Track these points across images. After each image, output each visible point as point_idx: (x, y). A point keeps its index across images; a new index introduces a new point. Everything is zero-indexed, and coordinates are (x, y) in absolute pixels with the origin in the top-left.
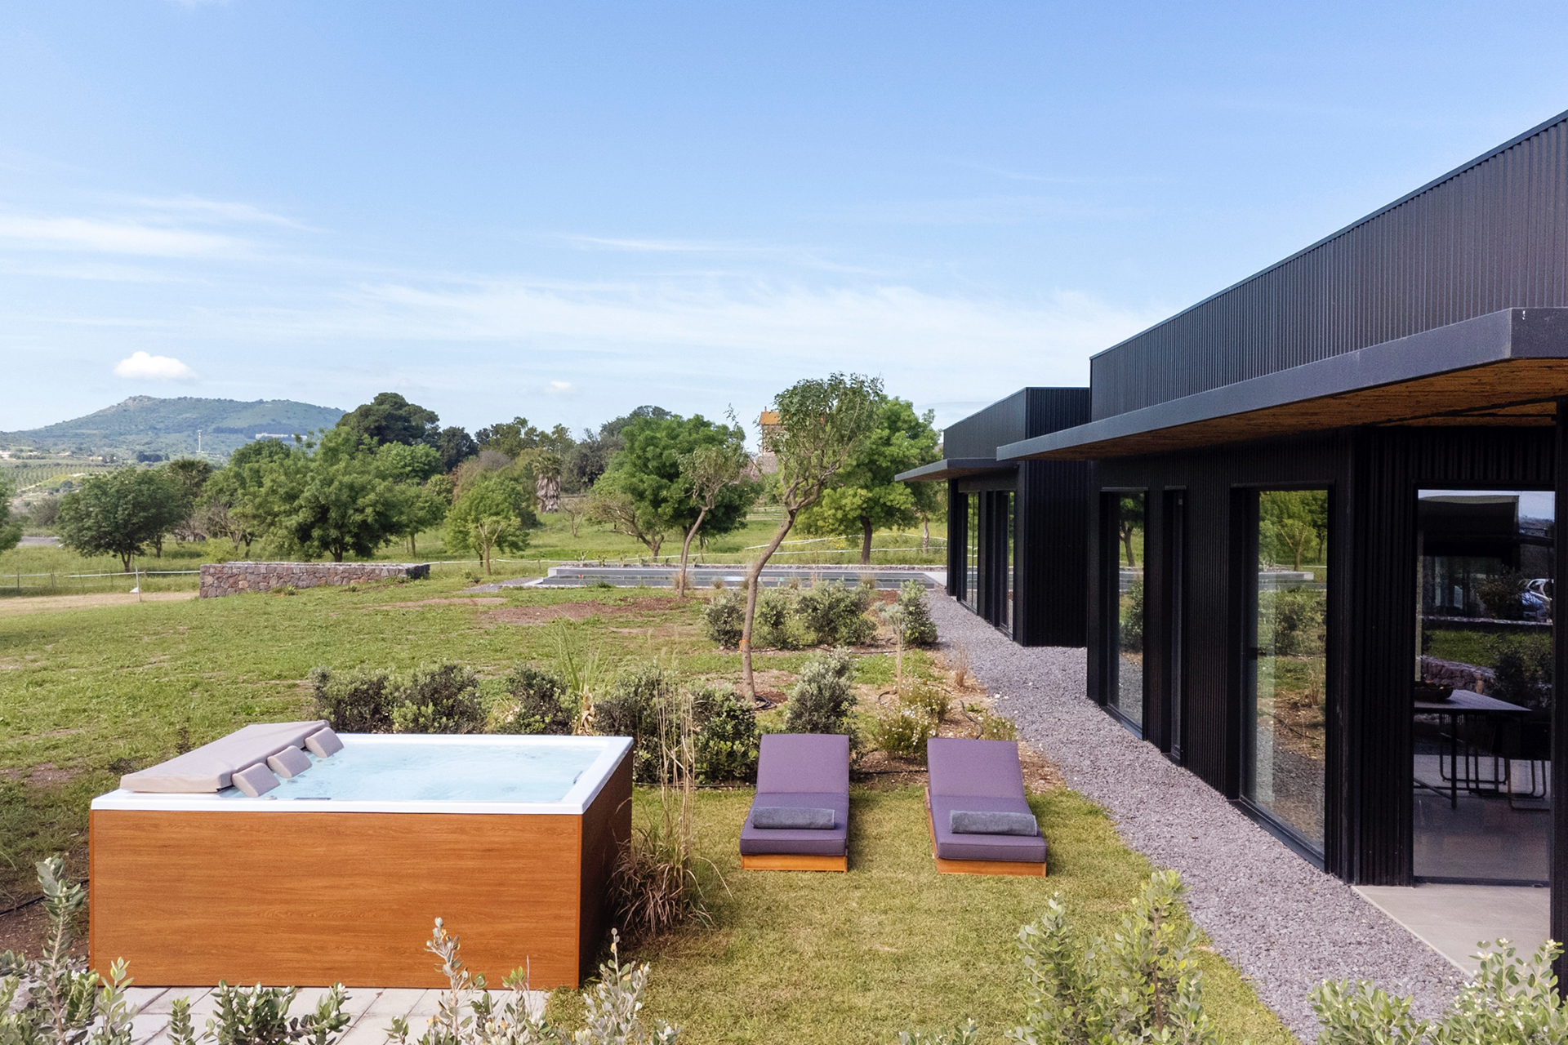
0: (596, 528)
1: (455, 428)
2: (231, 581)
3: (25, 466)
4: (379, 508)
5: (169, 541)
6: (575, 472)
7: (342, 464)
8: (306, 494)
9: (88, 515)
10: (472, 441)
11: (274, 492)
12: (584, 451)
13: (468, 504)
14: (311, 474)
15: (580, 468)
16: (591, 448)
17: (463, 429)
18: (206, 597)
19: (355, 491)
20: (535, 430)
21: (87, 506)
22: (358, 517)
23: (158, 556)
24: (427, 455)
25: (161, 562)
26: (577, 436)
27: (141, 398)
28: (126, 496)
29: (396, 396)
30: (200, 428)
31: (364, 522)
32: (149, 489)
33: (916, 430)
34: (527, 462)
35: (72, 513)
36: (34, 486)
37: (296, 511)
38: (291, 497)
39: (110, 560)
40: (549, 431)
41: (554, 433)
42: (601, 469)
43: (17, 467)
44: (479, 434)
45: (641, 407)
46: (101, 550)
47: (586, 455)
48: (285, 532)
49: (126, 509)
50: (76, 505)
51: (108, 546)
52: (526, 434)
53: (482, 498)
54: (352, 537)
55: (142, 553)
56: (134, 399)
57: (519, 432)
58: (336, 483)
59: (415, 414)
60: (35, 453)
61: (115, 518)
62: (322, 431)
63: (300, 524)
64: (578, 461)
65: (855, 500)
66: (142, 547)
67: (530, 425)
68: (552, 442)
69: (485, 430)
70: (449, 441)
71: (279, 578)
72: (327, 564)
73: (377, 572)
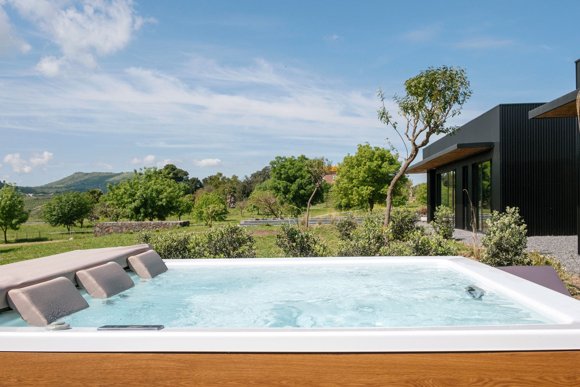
0: (250, 213)
1: (194, 178)
2: (107, 229)
3: (38, 199)
4: (168, 199)
5: (86, 221)
6: (241, 192)
7: (153, 182)
8: (138, 194)
9: (54, 210)
10: (201, 183)
11: (125, 193)
12: (245, 184)
13: (202, 202)
14: (140, 185)
15: (243, 191)
16: (247, 183)
17: (198, 178)
18: (96, 236)
19: (159, 192)
20: (225, 177)
21: (54, 206)
22: (160, 203)
23: (82, 227)
24: (185, 187)
25: (82, 230)
26: (241, 179)
27: (79, 173)
28: (69, 202)
29: (172, 165)
30: (100, 183)
31: (162, 205)
32: (77, 199)
33: (392, 162)
34: (222, 189)
35: (48, 209)
36: (40, 206)
37: (134, 201)
38: (132, 195)
39: (62, 228)
40: (230, 177)
41: (232, 178)
42: (251, 191)
43: (35, 199)
44: (203, 180)
45: (267, 167)
46: (59, 224)
47: (245, 186)
48: (129, 210)
49: (69, 207)
50: (50, 206)
51: (61, 223)
52: (222, 179)
53: (208, 199)
54: (157, 212)
55: (75, 226)
56: (76, 173)
57: (219, 179)
58: (151, 189)
59: (180, 172)
60: (41, 194)
61: (64, 211)
62: (145, 168)
63: (135, 207)
64: (243, 188)
65: (367, 192)
66: (75, 222)
67: (223, 176)
68: (232, 182)
69: (206, 178)
70: (192, 183)
71: (127, 228)
72: (147, 221)
73: (168, 224)
